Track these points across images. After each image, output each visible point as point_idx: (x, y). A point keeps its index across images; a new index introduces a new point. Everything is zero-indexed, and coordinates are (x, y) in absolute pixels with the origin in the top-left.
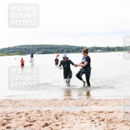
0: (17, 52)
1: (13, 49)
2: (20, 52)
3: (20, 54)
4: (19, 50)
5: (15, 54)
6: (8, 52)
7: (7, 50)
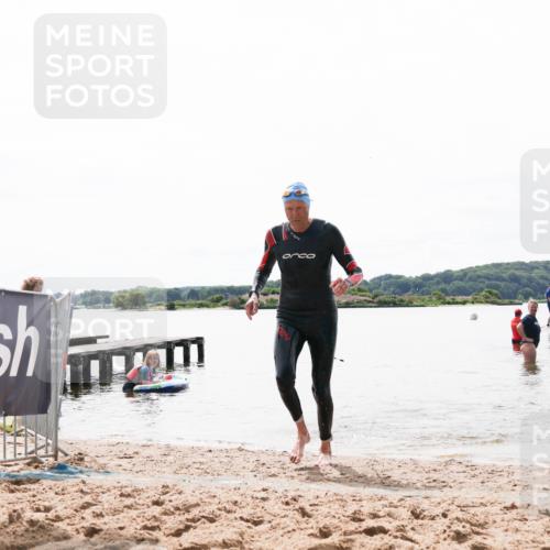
0: (482, 290)
1: (461, 280)
2: (490, 293)
3: (493, 299)
4: (487, 282)
5: (470, 298)
6: (444, 291)
7: (438, 283)
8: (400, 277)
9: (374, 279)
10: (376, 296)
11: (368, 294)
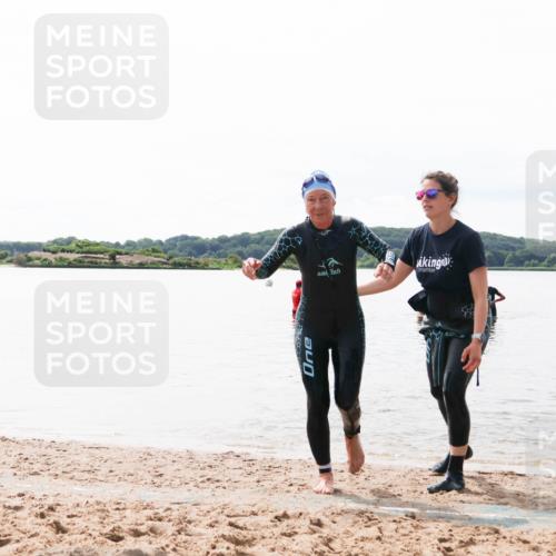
1: (258, 243)
6: (240, 254)
7: (235, 246)
8: (196, 238)
9: (170, 240)
10: (171, 258)
11: (162, 255)
